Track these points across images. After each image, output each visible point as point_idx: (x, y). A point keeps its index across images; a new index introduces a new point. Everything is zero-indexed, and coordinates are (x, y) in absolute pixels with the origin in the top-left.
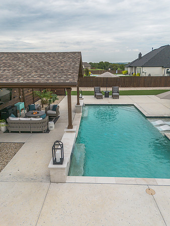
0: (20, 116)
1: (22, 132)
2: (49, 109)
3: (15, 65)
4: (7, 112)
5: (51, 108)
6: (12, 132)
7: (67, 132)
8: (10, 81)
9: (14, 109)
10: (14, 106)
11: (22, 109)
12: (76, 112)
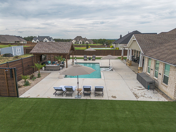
1: (50, 70)
5: (61, 63)
6: (47, 70)
8: (48, 52)
10: (47, 62)
12: (72, 65)
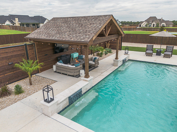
5: (93, 59)
10: (69, 55)
12: (113, 65)
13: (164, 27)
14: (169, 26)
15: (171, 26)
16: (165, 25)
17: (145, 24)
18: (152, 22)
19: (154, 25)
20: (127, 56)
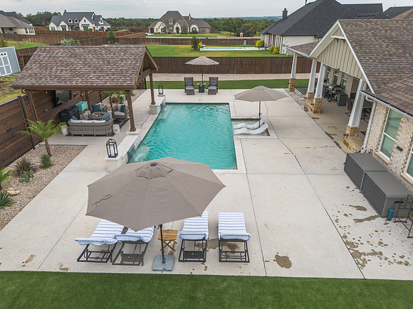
0: (84, 119)
1: (85, 135)
2: (117, 110)
3: (72, 64)
4: (68, 114)
5: (119, 109)
7: (129, 134)
9: (76, 109)
10: (75, 107)
11: (86, 110)
12: (151, 113)
13: (197, 33)
14: (204, 32)
15: (208, 31)
16: (197, 29)
17: (162, 27)
18: (174, 23)
19: (177, 28)
20: (163, 98)
